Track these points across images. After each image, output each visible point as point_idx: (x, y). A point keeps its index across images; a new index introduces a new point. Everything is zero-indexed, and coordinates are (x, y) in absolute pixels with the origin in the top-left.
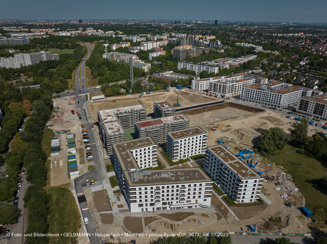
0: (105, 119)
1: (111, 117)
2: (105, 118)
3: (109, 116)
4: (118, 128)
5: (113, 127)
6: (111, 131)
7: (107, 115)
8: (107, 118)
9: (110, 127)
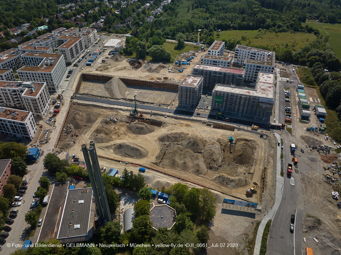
0: (270, 87)
1: (263, 87)
2: (269, 89)
3: (263, 90)
4: (262, 76)
5: (266, 78)
6: (270, 76)
7: (265, 91)
8: (267, 88)
9: (268, 79)
